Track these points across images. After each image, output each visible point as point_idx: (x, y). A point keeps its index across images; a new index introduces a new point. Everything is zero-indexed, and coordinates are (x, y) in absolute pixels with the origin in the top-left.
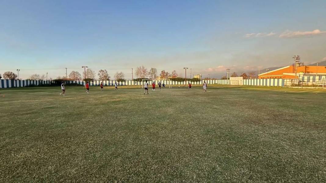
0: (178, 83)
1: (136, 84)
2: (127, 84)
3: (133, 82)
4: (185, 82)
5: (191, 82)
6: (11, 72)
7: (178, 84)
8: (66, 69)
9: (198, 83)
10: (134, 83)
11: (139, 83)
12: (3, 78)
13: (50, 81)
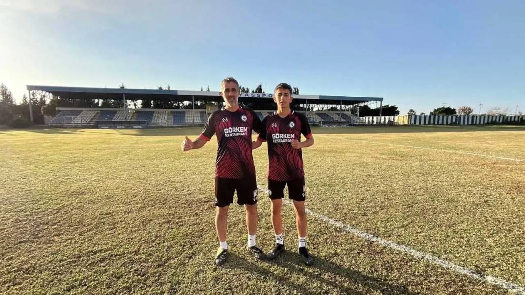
6: (467, 107)
12: (457, 114)
13: (520, 117)
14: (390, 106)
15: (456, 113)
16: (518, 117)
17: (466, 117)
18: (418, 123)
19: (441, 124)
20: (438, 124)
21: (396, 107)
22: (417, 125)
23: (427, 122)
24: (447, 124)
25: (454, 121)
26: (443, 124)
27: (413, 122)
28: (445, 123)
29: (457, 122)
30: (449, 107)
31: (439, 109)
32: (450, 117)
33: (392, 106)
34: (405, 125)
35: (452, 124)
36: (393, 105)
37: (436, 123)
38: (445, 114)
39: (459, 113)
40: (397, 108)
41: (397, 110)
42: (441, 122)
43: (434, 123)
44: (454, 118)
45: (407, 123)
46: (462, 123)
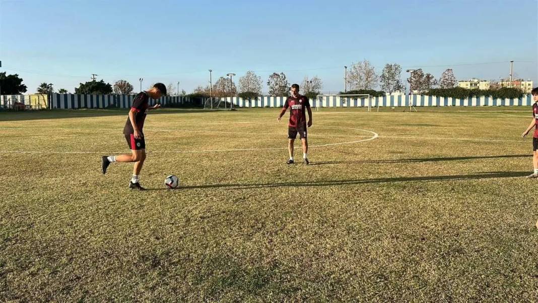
0: (454, 102)
1: (345, 105)
2: (324, 105)
3: (338, 100)
4: (474, 100)
5: (495, 98)
6: (125, 81)
7: (454, 105)
8: (211, 71)
9: (516, 101)
10: (342, 102)
11: (352, 102)
12: (114, 92)
13: (183, 98)
14: (7, 75)
15: (112, 91)
16: (181, 97)
17: (126, 97)
18: (62, 106)
19: (95, 108)
20: (92, 107)
21: (19, 77)
22: (62, 110)
23: (76, 105)
24: (104, 107)
25: (112, 102)
26: (98, 107)
27: (55, 105)
28: (101, 106)
29: (117, 105)
30: (102, 81)
31: (88, 84)
32: (106, 96)
33: (10, 76)
34: (43, 109)
35: (110, 107)
36: (13, 74)
37: (89, 105)
38: (99, 92)
39: (116, 91)
40: (21, 80)
41: (22, 83)
42: (95, 105)
43: (86, 106)
44: (112, 98)
45: (44, 107)
46: (122, 106)
